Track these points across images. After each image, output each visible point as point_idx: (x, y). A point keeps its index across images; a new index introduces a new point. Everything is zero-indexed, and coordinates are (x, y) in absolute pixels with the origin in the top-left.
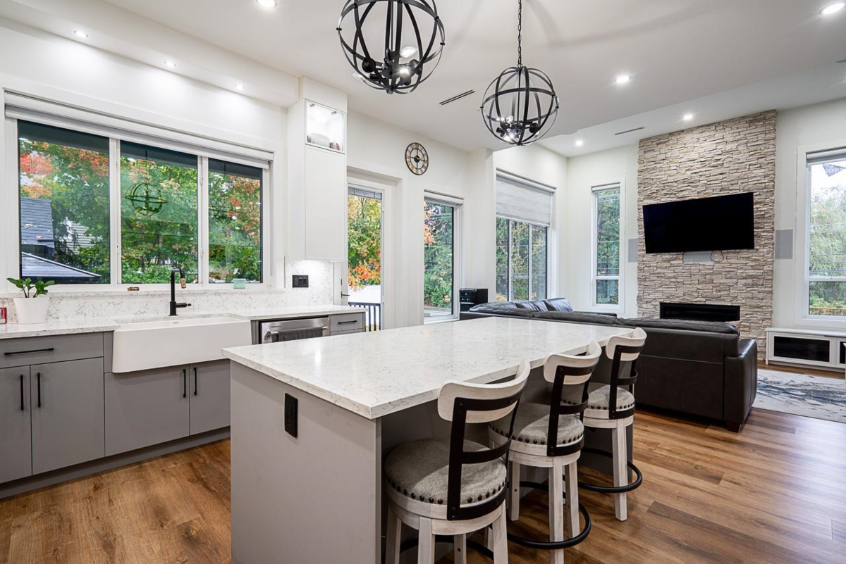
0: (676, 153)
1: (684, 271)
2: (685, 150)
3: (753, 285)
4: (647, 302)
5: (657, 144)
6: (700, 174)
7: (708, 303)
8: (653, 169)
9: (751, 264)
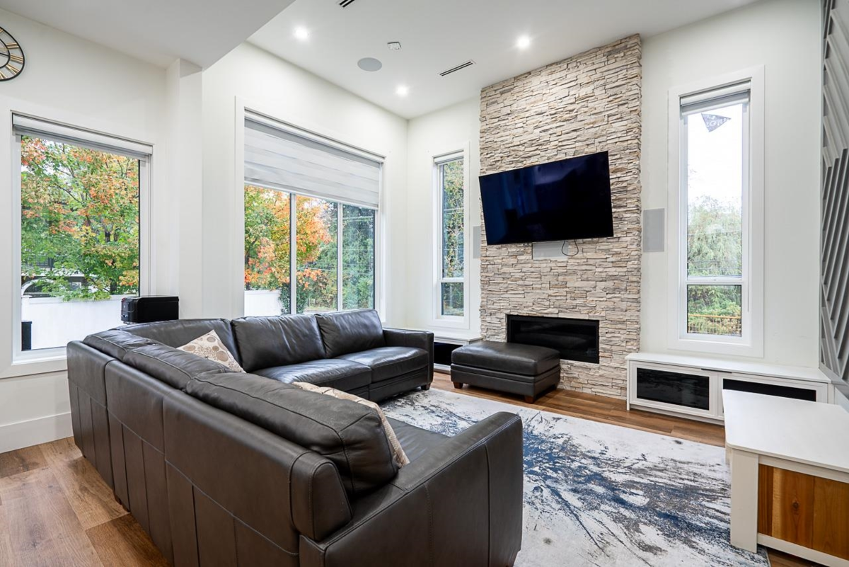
0: (522, 104)
1: (532, 270)
2: (533, 99)
3: (615, 290)
4: (491, 314)
5: (502, 93)
6: (550, 132)
7: (561, 315)
8: (497, 128)
9: (612, 259)
